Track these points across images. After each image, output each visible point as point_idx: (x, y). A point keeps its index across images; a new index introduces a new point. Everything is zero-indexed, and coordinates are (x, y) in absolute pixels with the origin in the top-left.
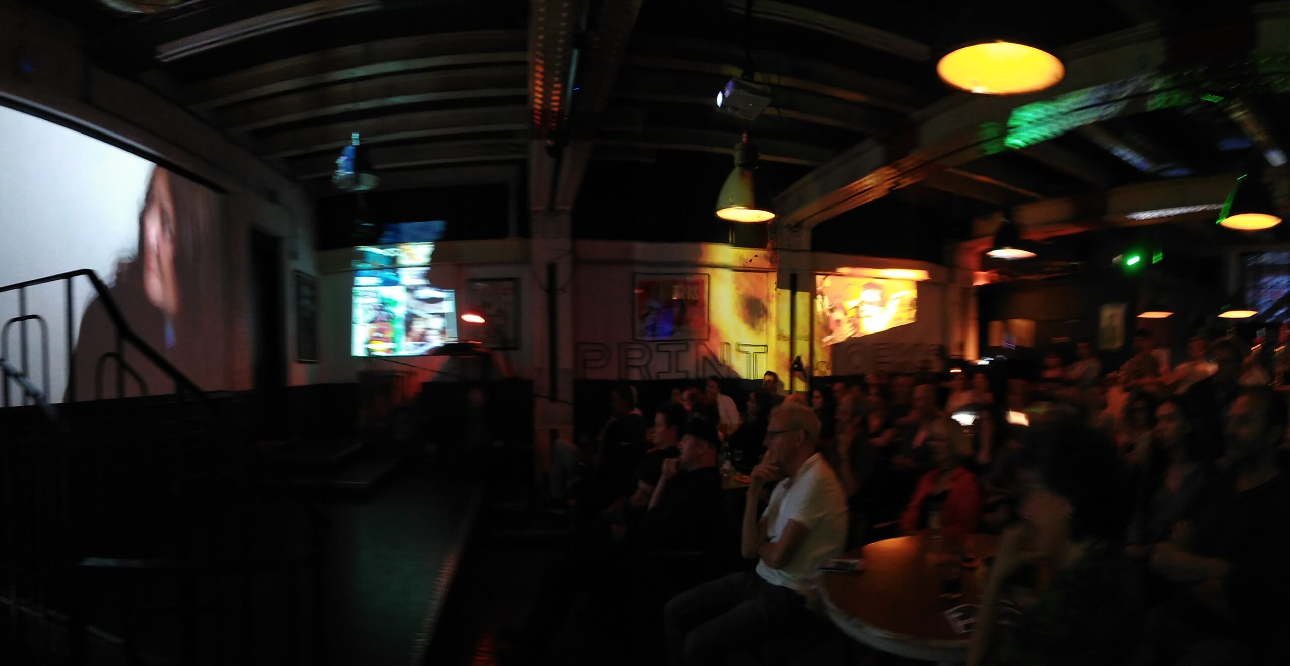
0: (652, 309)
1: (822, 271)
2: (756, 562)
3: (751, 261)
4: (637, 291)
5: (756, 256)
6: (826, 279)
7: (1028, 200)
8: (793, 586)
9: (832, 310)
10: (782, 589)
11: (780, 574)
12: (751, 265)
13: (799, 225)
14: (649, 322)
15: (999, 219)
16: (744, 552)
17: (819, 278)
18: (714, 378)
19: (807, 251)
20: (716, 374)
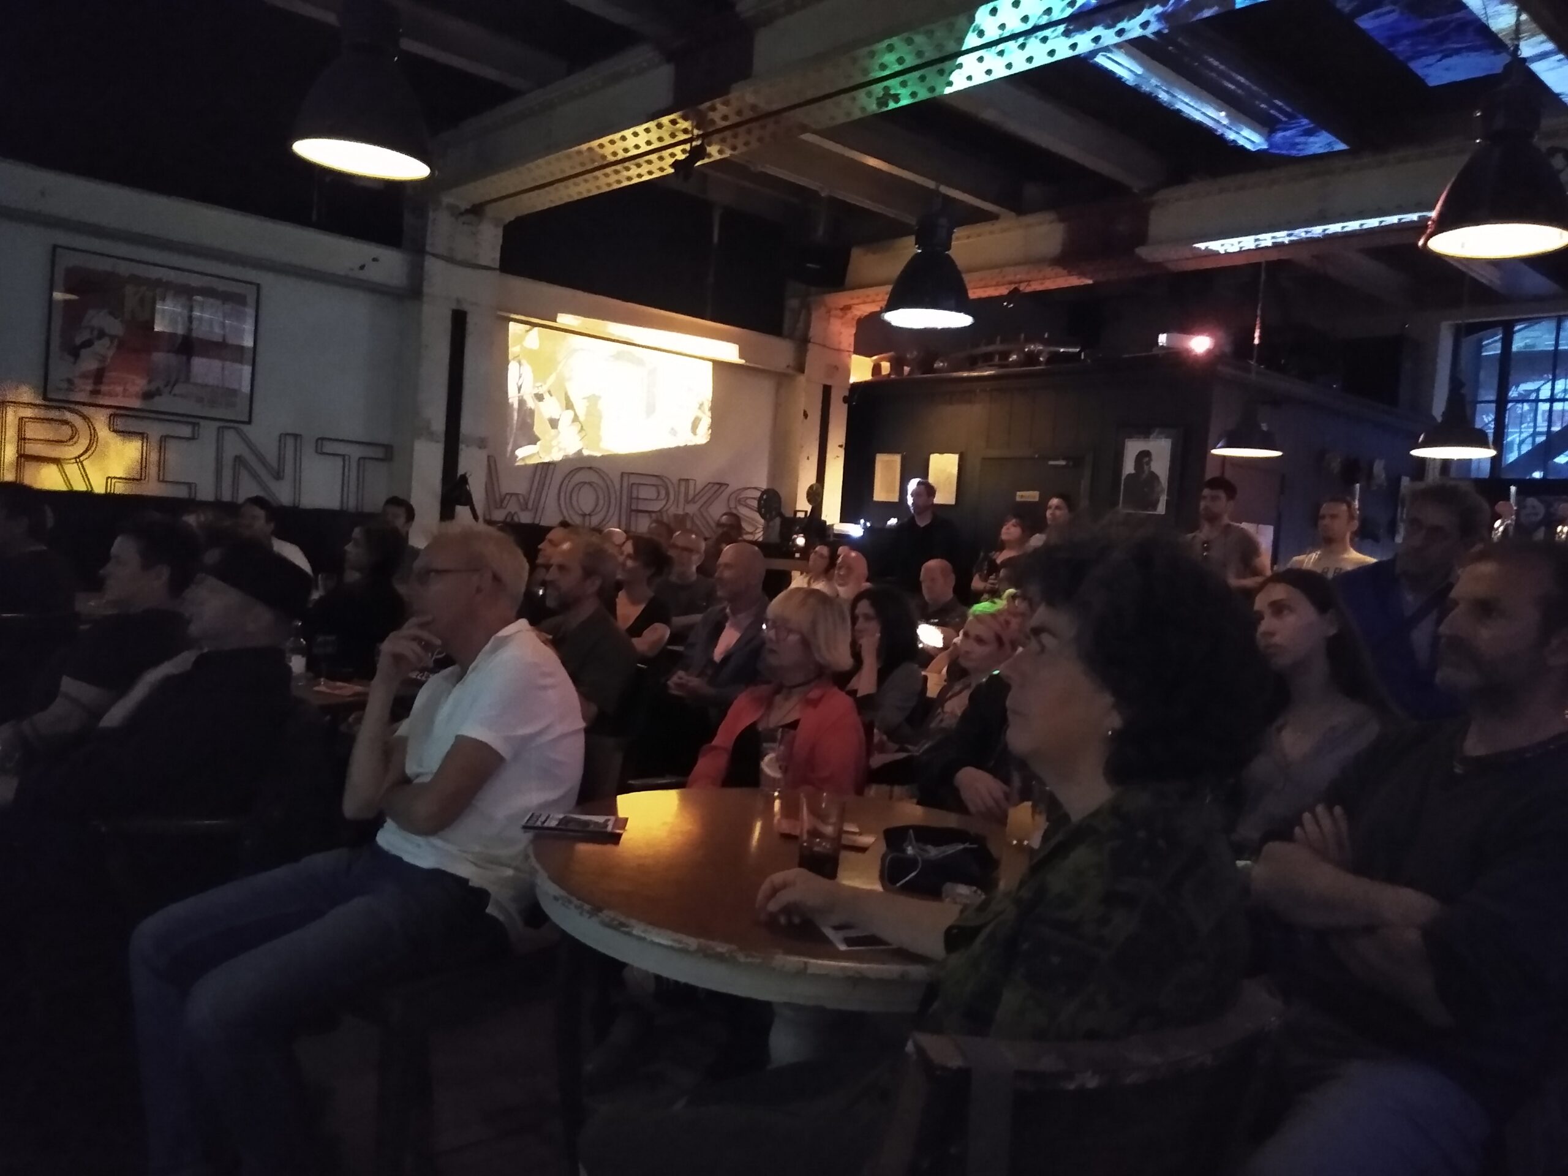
0: (102, 334)
1: (522, 314)
2: (377, 823)
3: (362, 267)
4: (58, 296)
5: (375, 260)
6: (531, 332)
7: (976, 217)
8: (462, 870)
9: (539, 397)
10: (437, 875)
11: (434, 846)
12: (362, 275)
13: (477, 211)
14: (89, 363)
15: (909, 248)
16: (352, 806)
17: (514, 329)
18: (258, 501)
19: (494, 269)
20: (261, 494)
